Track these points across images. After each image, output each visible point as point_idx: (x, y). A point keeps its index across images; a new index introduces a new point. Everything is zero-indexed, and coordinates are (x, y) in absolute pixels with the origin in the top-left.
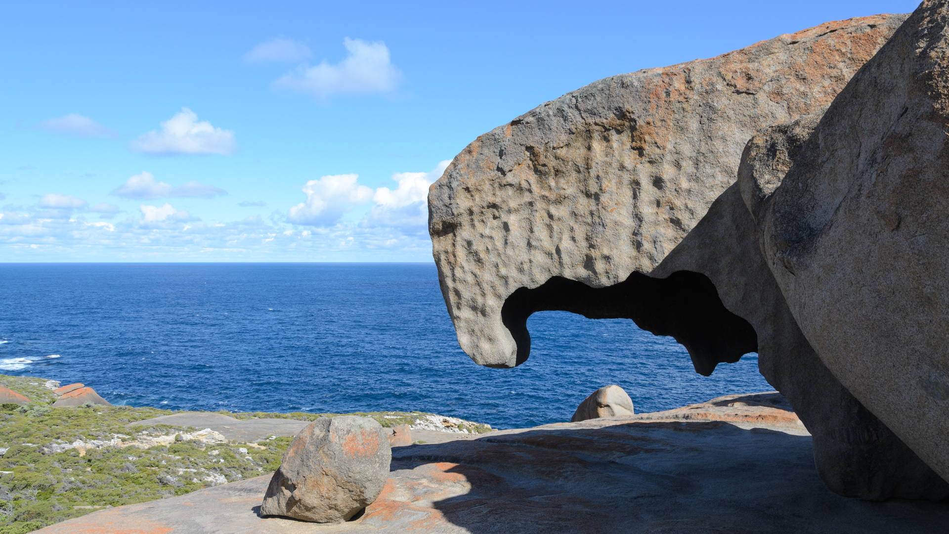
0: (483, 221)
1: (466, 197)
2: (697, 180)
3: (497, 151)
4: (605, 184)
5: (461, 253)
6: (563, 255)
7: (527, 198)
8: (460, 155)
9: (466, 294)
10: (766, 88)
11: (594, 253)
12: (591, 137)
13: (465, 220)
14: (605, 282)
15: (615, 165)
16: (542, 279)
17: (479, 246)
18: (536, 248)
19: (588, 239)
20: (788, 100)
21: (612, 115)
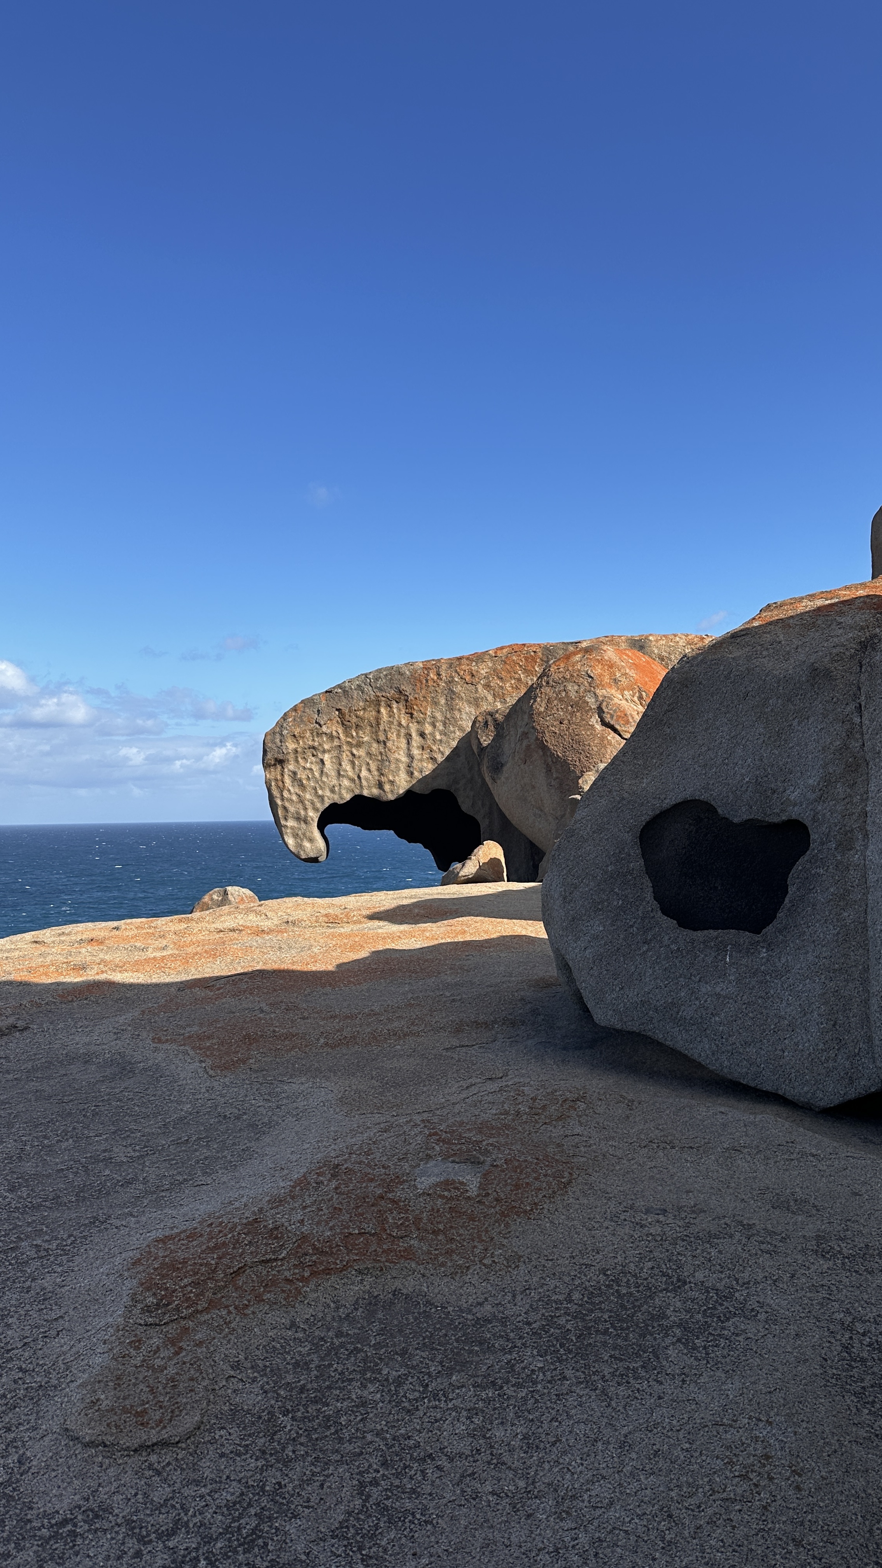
0: (304, 758)
1: (293, 742)
2: (445, 734)
3: (316, 711)
4: (389, 735)
5: (288, 781)
6: (363, 781)
7: (336, 743)
8: (288, 712)
9: (292, 809)
10: (482, 682)
11: (383, 779)
12: (380, 705)
13: (291, 757)
14: (391, 797)
15: (395, 723)
16: (348, 797)
17: (301, 775)
18: (343, 776)
19: (379, 770)
20: (494, 690)
21: (393, 692)
